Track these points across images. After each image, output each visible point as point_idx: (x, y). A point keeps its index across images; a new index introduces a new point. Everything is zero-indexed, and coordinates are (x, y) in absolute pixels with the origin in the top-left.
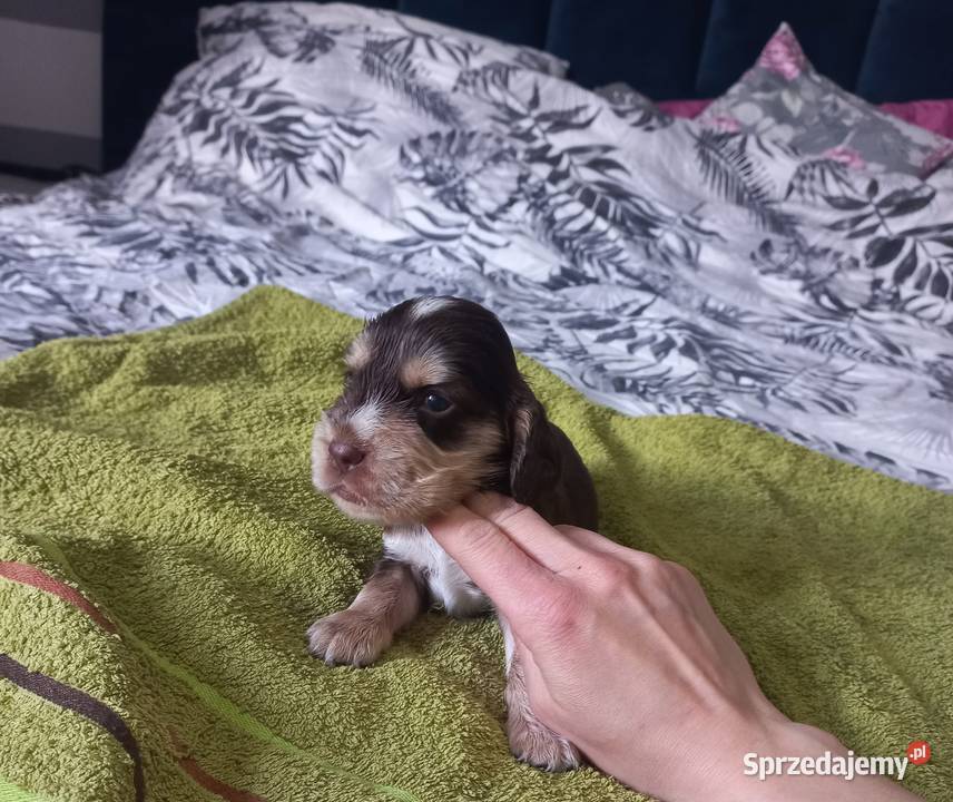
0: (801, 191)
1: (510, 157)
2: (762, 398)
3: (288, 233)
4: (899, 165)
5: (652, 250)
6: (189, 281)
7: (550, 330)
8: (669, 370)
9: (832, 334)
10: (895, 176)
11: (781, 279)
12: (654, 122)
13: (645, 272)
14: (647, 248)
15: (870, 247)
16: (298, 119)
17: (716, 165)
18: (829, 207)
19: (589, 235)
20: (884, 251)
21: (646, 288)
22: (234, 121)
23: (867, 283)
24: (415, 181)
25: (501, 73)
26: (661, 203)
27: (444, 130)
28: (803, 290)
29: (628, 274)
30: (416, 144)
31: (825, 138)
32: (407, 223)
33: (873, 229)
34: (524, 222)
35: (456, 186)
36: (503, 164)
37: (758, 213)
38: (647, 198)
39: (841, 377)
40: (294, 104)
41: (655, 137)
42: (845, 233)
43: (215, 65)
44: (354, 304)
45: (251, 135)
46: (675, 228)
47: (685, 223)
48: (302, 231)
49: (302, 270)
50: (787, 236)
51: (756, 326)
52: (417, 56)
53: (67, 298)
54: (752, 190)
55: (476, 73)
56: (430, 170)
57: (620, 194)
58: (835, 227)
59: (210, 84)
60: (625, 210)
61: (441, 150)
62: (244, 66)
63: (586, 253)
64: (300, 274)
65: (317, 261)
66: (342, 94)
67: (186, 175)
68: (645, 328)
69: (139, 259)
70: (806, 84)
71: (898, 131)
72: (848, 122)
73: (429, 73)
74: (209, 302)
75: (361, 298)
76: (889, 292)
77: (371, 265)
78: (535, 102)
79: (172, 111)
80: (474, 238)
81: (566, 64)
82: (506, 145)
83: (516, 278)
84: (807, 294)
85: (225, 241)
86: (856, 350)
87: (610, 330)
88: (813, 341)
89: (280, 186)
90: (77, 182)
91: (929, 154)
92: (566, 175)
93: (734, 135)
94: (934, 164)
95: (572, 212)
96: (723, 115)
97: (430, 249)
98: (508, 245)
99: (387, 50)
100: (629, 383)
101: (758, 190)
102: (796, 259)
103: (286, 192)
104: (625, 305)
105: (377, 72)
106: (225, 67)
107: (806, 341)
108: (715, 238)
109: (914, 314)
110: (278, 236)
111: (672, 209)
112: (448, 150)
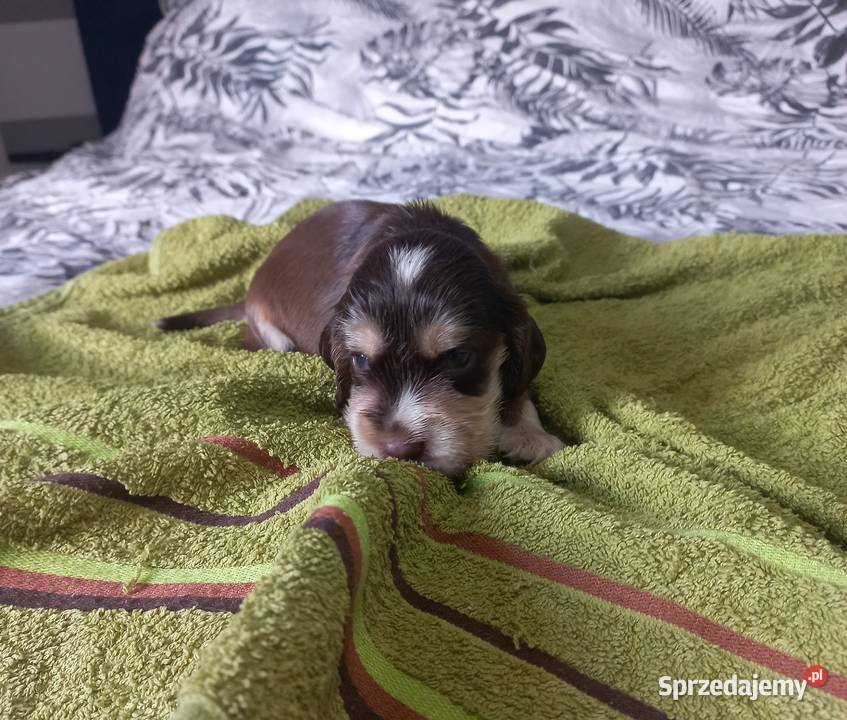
0: (742, 10)
1: (462, 38)
2: (753, 197)
3: (275, 148)
5: (612, 95)
6: (194, 202)
7: (535, 181)
8: (659, 190)
9: (800, 134)
11: (738, 96)
13: (610, 116)
14: (606, 94)
15: (819, 48)
16: (263, 48)
17: (656, 4)
18: (772, 19)
19: (550, 94)
20: (834, 48)
21: (614, 128)
22: (206, 64)
23: (822, 82)
24: (380, 79)
26: (612, 50)
27: (396, 26)
28: (762, 103)
29: (594, 121)
30: (373, 45)
32: (379, 119)
33: (817, 31)
34: (487, 95)
35: (417, 77)
36: (457, 45)
37: (703, 40)
38: (597, 49)
39: (822, 167)
40: (256, 35)
42: (792, 41)
43: (179, 18)
45: (224, 73)
46: (629, 71)
47: (638, 64)
48: (286, 145)
49: (294, 174)
50: (736, 55)
51: (726, 142)
53: (88, 237)
54: (694, 20)
56: (391, 65)
57: (570, 50)
58: (781, 37)
59: (178, 36)
60: (579, 64)
61: (397, 45)
62: (205, 13)
63: (551, 110)
64: (294, 178)
65: (306, 165)
66: (297, 16)
67: (175, 121)
68: (625, 160)
69: (148, 194)
75: (354, 187)
76: (845, 86)
77: (356, 159)
79: (150, 69)
80: (444, 119)
82: (456, 28)
83: (491, 144)
84: (767, 104)
85: (220, 165)
86: (828, 143)
87: (591, 169)
88: (784, 144)
89: (259, 113)
90: (81, 150)
92: (516, 44)
95: (530, 76)
97: (405, 137)
98: (477, 117)
100: (623, 209)
101: (699, 20)
102: (749, 74)
103: (265, 116)
104: (599, 147)
106: (188, 18)
107: (778, 144)
108: (668, 73)
110: (267, 152)
111: (621, 53)
112: (403, 44)
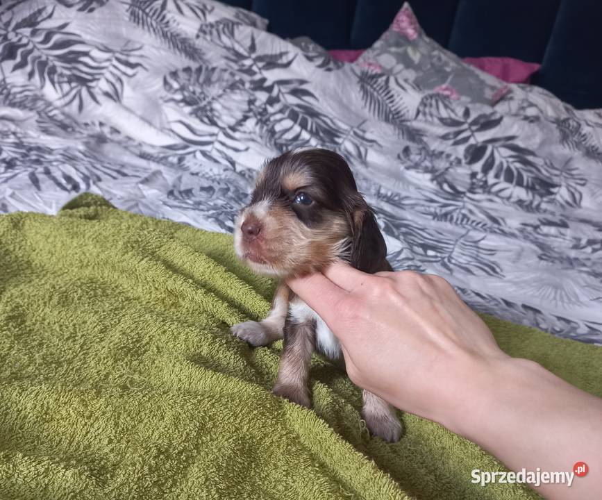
0: (425, 114)
1: (241, 86)
2: (445, 266)
3: (93, 141)
4: (479, 99)
6: (34, 189)
9: (458, 211)
10: (478, 105)
11: (418, 172)
12: (331, 65)
15: (467, 150)
16: (86, 54)
17: (372, 96)
18: (441, 124)
19: (298, 141)
20: (475, 153)
22: (36, 53)
23: (467, 174)
24: (177, 102)
25: (229, 27)
26: (339, 120)
27: (194, 65)
28: (432, 180)
30: (174, 74)
31: (435, 79)
32: (172, 131)
33: (466, 139)
34: (254, 133)
35: (205, 106)
36: (237, 91)
37: (399, 128)
38: (331, 117)
39: (480, 245)
40: (82, 43)
41: (332, 75)
42: (451, 142)
43: (16, 9)
44: (161, 203)
45: (50, 64)
46: (349, 137)
47: (356, 134)
48: (101, 139)
49: (115, 174)
50: (418, 143)
51: (413, 206)
52: (169, 12)
54: (394, 113)
55: (212, 26)
56: (186, 94)
57: (314, 114)
58: (445, 137)
59: (13, 24)
60: (318, 125)
61: (192, 80)
62: (40, 11)
64: (115, 178)
65: (123, 166)
66: (118, 36)
70: (421, 43)
71: (477, 76)
72: (448, 69)
73: (178, 24)
74: (54, 205)
75: (164, 197)
76: (480, 180)
77: (161, 168)
78: (253, 48)
80: (223, 144)
81: (266, 21)
82: (237, 78)
84: (435, 182)
85: (50, 151)
86: (478, 224)
88: (449, 217)
89: (76, 103)
91: (495, 91)
92: (277, 99)
93: (381, 75)
94: (498, 98)
95: (286, 126)
96: (371, 61)
97: (194, 152)
98: (247, 149)
99: (148, 6)
101: (398, 113)
102: (425, 159)
103: (81, 107)
105: (141, 21)
106: (24, 12)
107: (445, 217)
108: (374, 144)
109: (497, 194)
110: (86, 144)
111: (347, 124)
112: (197, 80)
